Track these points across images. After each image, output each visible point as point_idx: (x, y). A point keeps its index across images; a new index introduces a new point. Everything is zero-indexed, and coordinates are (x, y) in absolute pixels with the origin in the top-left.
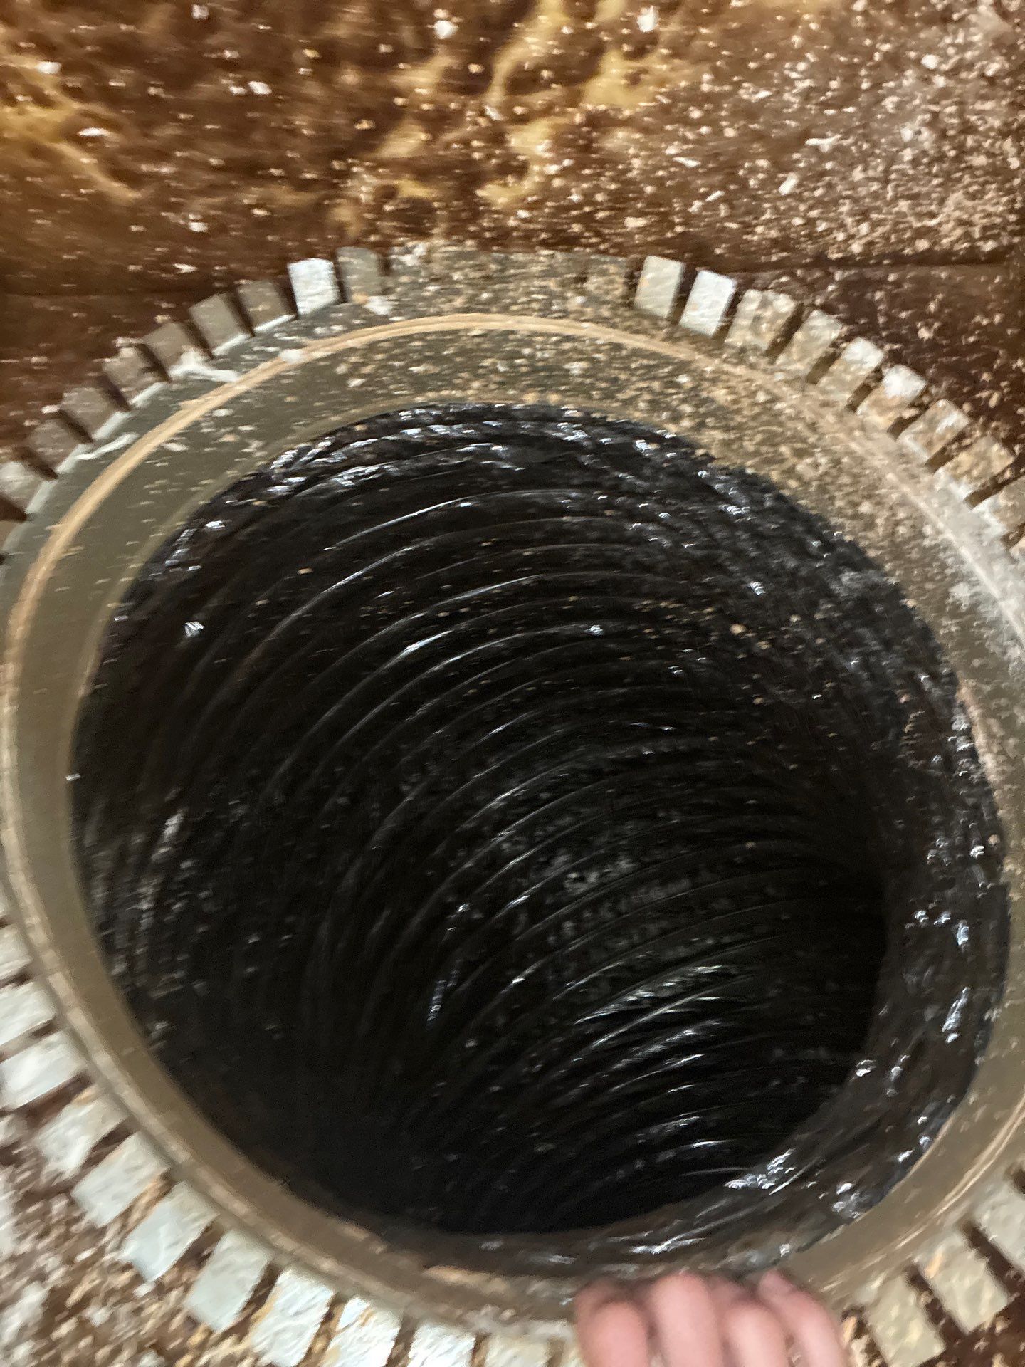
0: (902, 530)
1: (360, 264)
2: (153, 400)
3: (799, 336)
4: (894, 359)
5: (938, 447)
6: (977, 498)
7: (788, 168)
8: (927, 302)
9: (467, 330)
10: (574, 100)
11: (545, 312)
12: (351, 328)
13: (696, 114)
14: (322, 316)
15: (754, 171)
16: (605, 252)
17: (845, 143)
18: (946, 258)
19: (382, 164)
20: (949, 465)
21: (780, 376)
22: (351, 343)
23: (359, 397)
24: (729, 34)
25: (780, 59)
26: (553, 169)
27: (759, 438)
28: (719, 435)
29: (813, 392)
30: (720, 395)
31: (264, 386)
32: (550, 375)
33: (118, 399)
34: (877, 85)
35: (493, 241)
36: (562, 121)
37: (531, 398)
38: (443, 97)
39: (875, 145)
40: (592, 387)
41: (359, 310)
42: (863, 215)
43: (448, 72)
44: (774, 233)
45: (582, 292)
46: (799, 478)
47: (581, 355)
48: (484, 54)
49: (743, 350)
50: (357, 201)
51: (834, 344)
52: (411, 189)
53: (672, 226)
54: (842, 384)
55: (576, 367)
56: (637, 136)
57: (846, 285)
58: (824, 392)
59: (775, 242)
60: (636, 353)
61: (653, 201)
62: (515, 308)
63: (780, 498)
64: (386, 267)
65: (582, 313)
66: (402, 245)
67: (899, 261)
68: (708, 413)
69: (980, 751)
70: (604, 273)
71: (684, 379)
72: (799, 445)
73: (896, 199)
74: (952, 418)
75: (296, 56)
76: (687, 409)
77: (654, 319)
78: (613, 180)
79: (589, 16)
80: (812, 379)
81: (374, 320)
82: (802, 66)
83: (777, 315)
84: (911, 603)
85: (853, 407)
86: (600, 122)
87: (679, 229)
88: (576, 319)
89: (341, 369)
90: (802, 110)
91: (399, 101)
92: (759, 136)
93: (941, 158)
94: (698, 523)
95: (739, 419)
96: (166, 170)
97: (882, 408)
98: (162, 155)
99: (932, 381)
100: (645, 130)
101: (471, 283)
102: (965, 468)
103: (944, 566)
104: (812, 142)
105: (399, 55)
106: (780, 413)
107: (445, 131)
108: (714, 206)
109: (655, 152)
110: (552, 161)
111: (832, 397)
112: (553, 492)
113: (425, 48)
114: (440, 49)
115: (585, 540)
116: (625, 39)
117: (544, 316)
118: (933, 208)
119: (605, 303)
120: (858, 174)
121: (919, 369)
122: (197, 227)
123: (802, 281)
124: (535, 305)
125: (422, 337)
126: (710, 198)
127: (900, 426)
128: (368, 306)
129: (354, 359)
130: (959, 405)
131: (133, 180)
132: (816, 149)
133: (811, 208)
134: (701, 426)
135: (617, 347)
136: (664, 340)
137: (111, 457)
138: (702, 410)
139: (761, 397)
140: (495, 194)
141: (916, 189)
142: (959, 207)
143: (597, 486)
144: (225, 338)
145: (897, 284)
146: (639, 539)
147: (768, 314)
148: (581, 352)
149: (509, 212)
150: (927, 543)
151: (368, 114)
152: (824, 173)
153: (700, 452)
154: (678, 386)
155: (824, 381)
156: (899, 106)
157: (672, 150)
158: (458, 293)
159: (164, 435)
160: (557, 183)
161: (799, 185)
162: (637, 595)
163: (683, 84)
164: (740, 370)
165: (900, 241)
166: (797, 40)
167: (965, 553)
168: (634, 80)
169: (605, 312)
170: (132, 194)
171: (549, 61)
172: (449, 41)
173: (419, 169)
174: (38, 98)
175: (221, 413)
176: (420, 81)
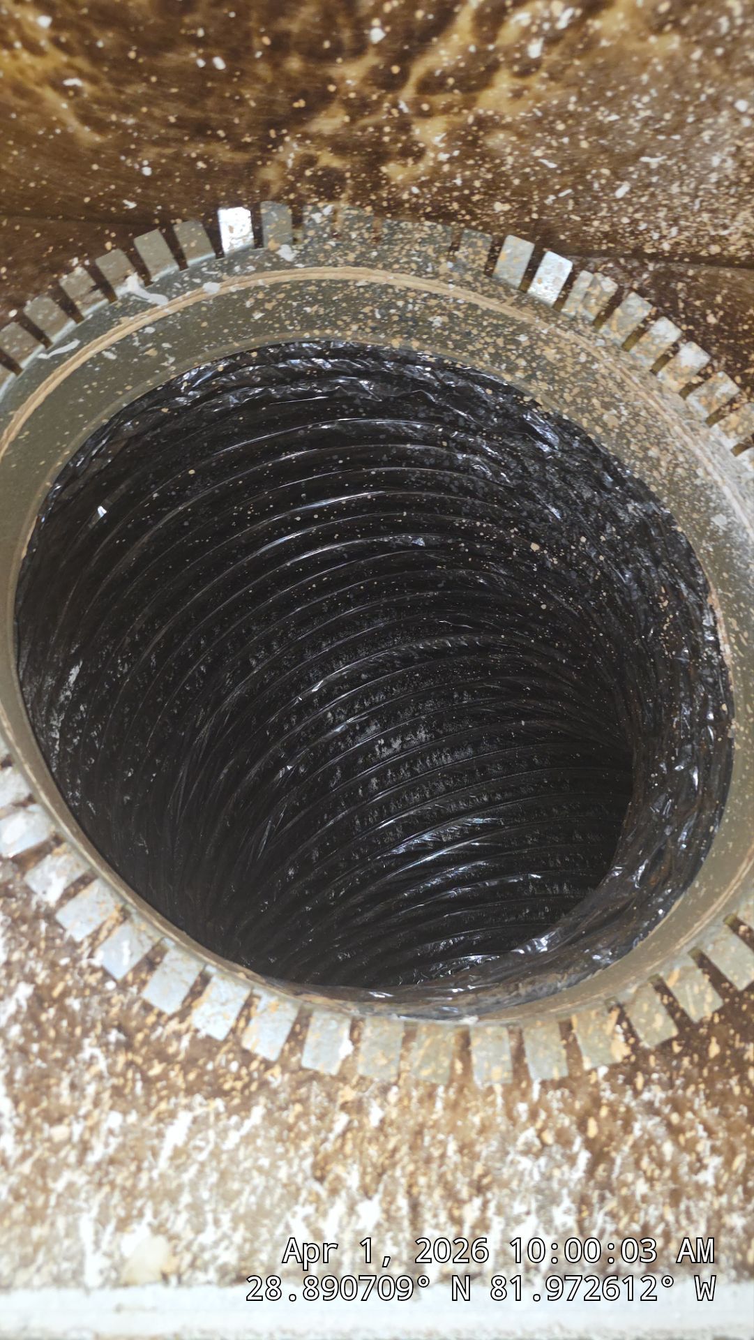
0: (680, 470)
1: (276, 216)
2: (98, 315)
3: (618, 311)
4: (689, 336)
5: (716, 407)
6: (740, 449)
7: (625, 177)
8: (714, 294)
9: (356, 281)
10: (469, 104)
11: (420, 272)
12: (260, 269)
13: (560, 127)
14: (240, 256)
15: (598, 176)
16: (475, 228)
17: (669, 163)
18: (731, 262)
19: (306, 136)
20: (722, 422)
21: (601, 342)
22: (260, 282)
23: (259, 328)
24: (594, 67)
25: (631, 91)
26: (444, 157)
27: (576, 391)
28: (544, 386)
29: (624, 357)
30: (550, 353)
31: (186, 310)
32: (414, 325)
33: (70, 309)
34: (699, 120)
35: (388, 209)
36: (457, 119)
37: (396, 343)
38: (367, 90)
39: (690, 166)
40: (449, 338)
41: (271, 255)
42: (675, 221)
43: (374, 70)
44: (606, 228)
45: (454, 259)
46: (604, 426)
47: (443, 311)
48: (405, 59)
49: (574, 319)
50: (284, 165)
51: (645, 321)
52: (328, 159)
53: (530, 212)
54: (648, 352)
55: (437, 321)
56: (514, 138)
57: (656, 276)
58: (634, 358)
59: (606, 235)
60: (488, 313)
61: (517, 192)
62: (396, 266)
63: (588, 440)
64: (297, 221)
65: (450, 276)
66: (314, 204)
67: (696, 259)
68: (537, 367)
69: (721, 642)
70: (472, 245)
71: (523, 338)
72: (607, 399)
73: (700, 211)
74: (727, 387)
75: (255, 42)
76: (522, 363)
77: (507, 287)
78: (489, 171)
79: (492, 39)
80: (625, 347)
81: (280, 264)
82: (646, 99)
83: (603, 293)
84: (679, 529)
85: (654, 372)
86: (484, 124)
87: (535, 216)
88: (445, 281)
89: (248, 304)
90: (641, 133)
91: (332, 88)
92: (604, 150)
93: (738, 183)
94: (516, 458)
95: (562, 374)
96: (131, 121)
97: (676, 374)
98: (126, 109)
99: (713, 357)
100: (521, 135)
101: (363, 242)
102: (734, 425)
103: (708, 500)
104: (644, 159)
105: (337, 50)
106: (595, 373)
107: (363, 116)
108: (564, 201)
109: (524, 153)
110: (445, 151)
111: (639, 363)
112: (402, 423)
113: (360, 47)
114: (371, 51)
115: (423, 465)
116: (515, 61)
117: (420, 276)
118: (727, 221)
119: (471, 269)
120: (675, 189)
121: (705, 347)
122: (147, 171)
123: (624, 268)
124: (414, 266)
125: (319, 282)
126: (562, 195)
127: (689, 389)
128: (279, 252)
129: (260, 296)
130: (732, 378)
131: (100, 126)
132: (647, 165)
133: (636, 211)
134: (530, 378)
135: (475, 307)
136: (512, 305)
137: (61, 359)
138: (534, 365)
139: (583, 358)
140: (394, 171)
141: (716, 205)
142: (746, 222)
143: (439, 420)
144: (159, 267)
145: (694, 278)
146: (466, 468)
147: (596, 292)
148: (444, 309)
149: (404, 187)
150: (698, 482)
151: (304, 94)
152: (650, 185)
153: (527, 399)
154: (518, 343)
155: (634, 349)
156: (712, 139)
157: (538, 153)
158: (353, 249)
159: (102, 344)
160: (446, 168)
161: (631, 191)
162: (458, 513)
163: (555, 102)
164: (569, 335)
165: (699, 244)
166: (645, 78)
167: (726, 490)
168: (517, 95)
169: (469, 277)
170: (98, 139)
171: (455, 71)
172: (379, 46)
173: (339, 146)
174: (33, 48)
175: (150, 330)
176: (351, 74)
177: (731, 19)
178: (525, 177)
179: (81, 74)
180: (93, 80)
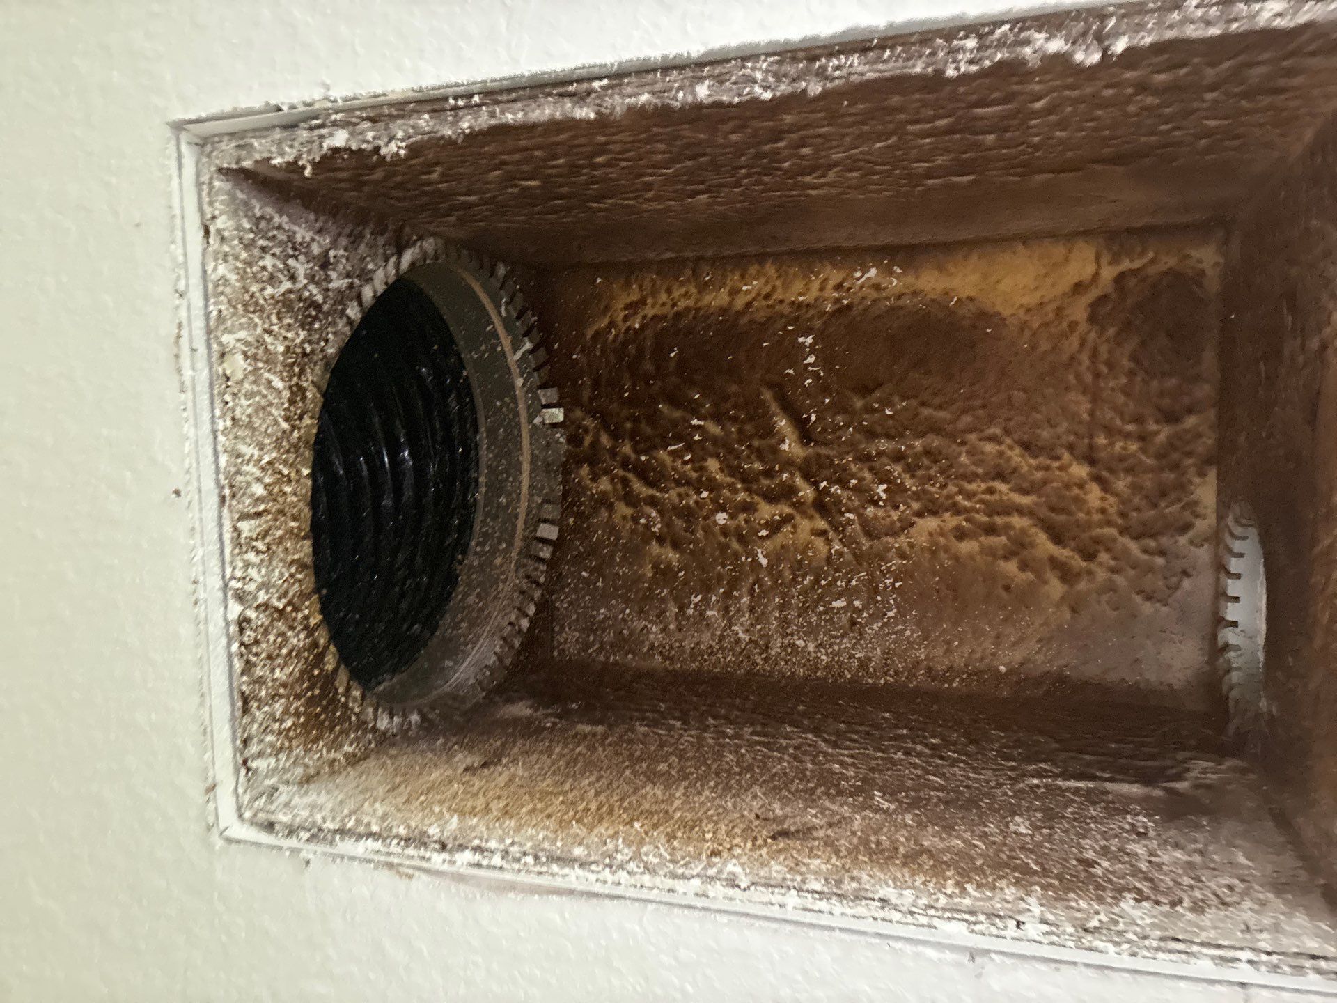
0: (461, 638)
2: (516, 328)
3: (534, 586)
4: (531, 621)
5: (508, 640)
7: (591, 573)
8: (543, 632)
9: (522, 455)
10: (618, 499)
11: (532, 487)
12: (528, 407)
13: (612, 539)
14: (536, 398)
15: (591, 561)
16: (561, 511)
17: (600, 591)
18: (553, 639)
19: (598, 431)
20: (504, 644)
23: (489, 404)
24: (638, 546)
25: (629, 563)
26: (594, 491)
27: (480, 579)
28: (475, 563)
30: (498, 561)
31: (508, 368)
32: (496, 488)
33: (520, 315)
34: (620, 596)
35: (565, 468)
36: (611, 494)
37: (483, 480)
38: (621, 455)
39: (599, 601)
40: (492, 507)
42: (571, 604)
43: (629, 458)
44: (565, 572)
45: (542, 502)
46: (465, 599)
48: (634, 471)
50: (583, 420)
51: (533, 599)
52: (588, 440)
53: (570, 535)
54: (521, 603)
55: (503, 500)
56: (605, 520)
57: (547, 601)
59: (561, 574)
60: (514, 524)
61: (580, 527)
62: (533, 475)
63: (450, 593)
65: (532, 502)
66: (565, 434)
67: (553, 620)
68: (487, 557)
70: (551, 510)
71: (504, 545)
72: (483, 594)
73: (577, 613)
75: (636, 410)
76: (487, 548)
77: (535, 530)
78: (589, 512)
79: (645, 504)
82: (626, 571)
83: (539, 577)
85: (515, 607)
86: (611, 508)
87: (569, 537)
88: (529, 500)
89: (507, 399)
90: (612, 574)
91: (620, 440)
92: (603, 561)
93: (593, 625)
95: (488, 570)
96: (598, 353)
98: (603, 352)
99: (525, 636)
100: (607, 523)
101: (545, 458)
103: (456, 655)
104: (600, 579)
105: (635, 442)
106: (496, 584)
107: (609, 454)
108: (577, 549)
109: (599, 526)
110: (597, 491)
113: (638, 452)
114: (636, 456)
116: (637, 514)
117: (530, 487)
118: (573, 628)
119: (538, 511)
120: (587, 597)
121: (529, 629)
122: (575, 356)
123: (548, 586)
124: (535, 483)
125: (520, 436)
126: (580, 547)
129: (511, 405)
130: (520, 645)
131: (594, 338)
132: (598, 581)
133: (574, 584)
134: (478, 555)
135: (516, 517)
137: (498, 307)
138: (488, 555)
140: (585, 470)
141: (580, 620)
142: (573, 636)
144: (534, 359)
145: (548, 620)
147: (540, 574)
148: (512, 501)
149: (578, 475)
150: (462, 648)
151: (616, 429)
152: (588, 586)
154: (500, 543)
155: (521, 596)
156: (612, 605)
157: (599, 532)
158: (541, 452)
159: (498, 326)
160: (588, 493)
161: (584, 578)
163: (622, 534)
165: (560, 620)
166: (635, 568)
167: (469, 658)
168: (624, 518)
169: (534, 512)
170: (588, 337)
171: (631, 491)
172: (638, 459)
173: (595, 444)
174: (626, 319)
175: (499, 349)
176: (627, 449)
177: (660, 593)
178: (588, 528)
179: (617, 336)
180: (615, 340)
